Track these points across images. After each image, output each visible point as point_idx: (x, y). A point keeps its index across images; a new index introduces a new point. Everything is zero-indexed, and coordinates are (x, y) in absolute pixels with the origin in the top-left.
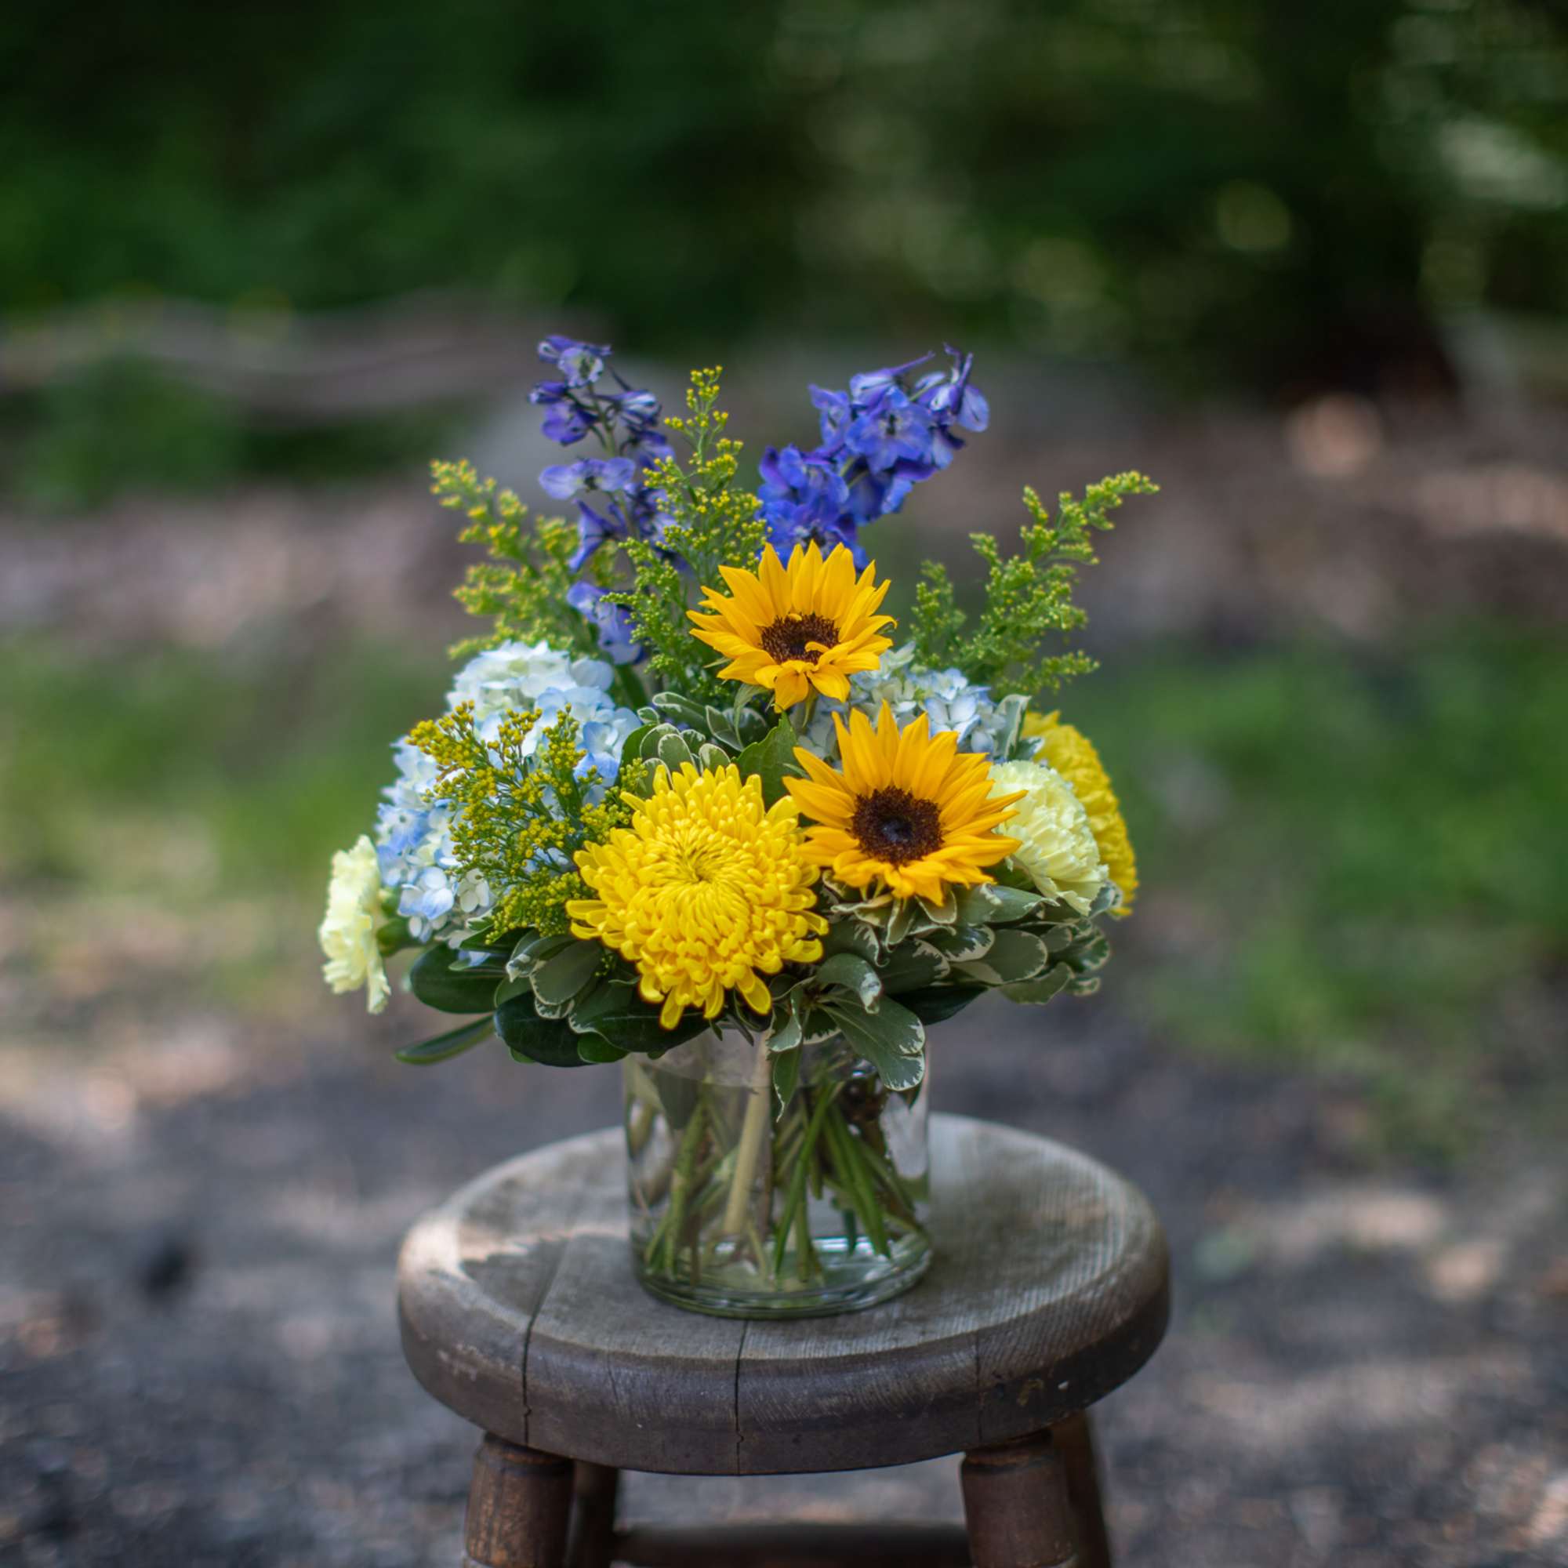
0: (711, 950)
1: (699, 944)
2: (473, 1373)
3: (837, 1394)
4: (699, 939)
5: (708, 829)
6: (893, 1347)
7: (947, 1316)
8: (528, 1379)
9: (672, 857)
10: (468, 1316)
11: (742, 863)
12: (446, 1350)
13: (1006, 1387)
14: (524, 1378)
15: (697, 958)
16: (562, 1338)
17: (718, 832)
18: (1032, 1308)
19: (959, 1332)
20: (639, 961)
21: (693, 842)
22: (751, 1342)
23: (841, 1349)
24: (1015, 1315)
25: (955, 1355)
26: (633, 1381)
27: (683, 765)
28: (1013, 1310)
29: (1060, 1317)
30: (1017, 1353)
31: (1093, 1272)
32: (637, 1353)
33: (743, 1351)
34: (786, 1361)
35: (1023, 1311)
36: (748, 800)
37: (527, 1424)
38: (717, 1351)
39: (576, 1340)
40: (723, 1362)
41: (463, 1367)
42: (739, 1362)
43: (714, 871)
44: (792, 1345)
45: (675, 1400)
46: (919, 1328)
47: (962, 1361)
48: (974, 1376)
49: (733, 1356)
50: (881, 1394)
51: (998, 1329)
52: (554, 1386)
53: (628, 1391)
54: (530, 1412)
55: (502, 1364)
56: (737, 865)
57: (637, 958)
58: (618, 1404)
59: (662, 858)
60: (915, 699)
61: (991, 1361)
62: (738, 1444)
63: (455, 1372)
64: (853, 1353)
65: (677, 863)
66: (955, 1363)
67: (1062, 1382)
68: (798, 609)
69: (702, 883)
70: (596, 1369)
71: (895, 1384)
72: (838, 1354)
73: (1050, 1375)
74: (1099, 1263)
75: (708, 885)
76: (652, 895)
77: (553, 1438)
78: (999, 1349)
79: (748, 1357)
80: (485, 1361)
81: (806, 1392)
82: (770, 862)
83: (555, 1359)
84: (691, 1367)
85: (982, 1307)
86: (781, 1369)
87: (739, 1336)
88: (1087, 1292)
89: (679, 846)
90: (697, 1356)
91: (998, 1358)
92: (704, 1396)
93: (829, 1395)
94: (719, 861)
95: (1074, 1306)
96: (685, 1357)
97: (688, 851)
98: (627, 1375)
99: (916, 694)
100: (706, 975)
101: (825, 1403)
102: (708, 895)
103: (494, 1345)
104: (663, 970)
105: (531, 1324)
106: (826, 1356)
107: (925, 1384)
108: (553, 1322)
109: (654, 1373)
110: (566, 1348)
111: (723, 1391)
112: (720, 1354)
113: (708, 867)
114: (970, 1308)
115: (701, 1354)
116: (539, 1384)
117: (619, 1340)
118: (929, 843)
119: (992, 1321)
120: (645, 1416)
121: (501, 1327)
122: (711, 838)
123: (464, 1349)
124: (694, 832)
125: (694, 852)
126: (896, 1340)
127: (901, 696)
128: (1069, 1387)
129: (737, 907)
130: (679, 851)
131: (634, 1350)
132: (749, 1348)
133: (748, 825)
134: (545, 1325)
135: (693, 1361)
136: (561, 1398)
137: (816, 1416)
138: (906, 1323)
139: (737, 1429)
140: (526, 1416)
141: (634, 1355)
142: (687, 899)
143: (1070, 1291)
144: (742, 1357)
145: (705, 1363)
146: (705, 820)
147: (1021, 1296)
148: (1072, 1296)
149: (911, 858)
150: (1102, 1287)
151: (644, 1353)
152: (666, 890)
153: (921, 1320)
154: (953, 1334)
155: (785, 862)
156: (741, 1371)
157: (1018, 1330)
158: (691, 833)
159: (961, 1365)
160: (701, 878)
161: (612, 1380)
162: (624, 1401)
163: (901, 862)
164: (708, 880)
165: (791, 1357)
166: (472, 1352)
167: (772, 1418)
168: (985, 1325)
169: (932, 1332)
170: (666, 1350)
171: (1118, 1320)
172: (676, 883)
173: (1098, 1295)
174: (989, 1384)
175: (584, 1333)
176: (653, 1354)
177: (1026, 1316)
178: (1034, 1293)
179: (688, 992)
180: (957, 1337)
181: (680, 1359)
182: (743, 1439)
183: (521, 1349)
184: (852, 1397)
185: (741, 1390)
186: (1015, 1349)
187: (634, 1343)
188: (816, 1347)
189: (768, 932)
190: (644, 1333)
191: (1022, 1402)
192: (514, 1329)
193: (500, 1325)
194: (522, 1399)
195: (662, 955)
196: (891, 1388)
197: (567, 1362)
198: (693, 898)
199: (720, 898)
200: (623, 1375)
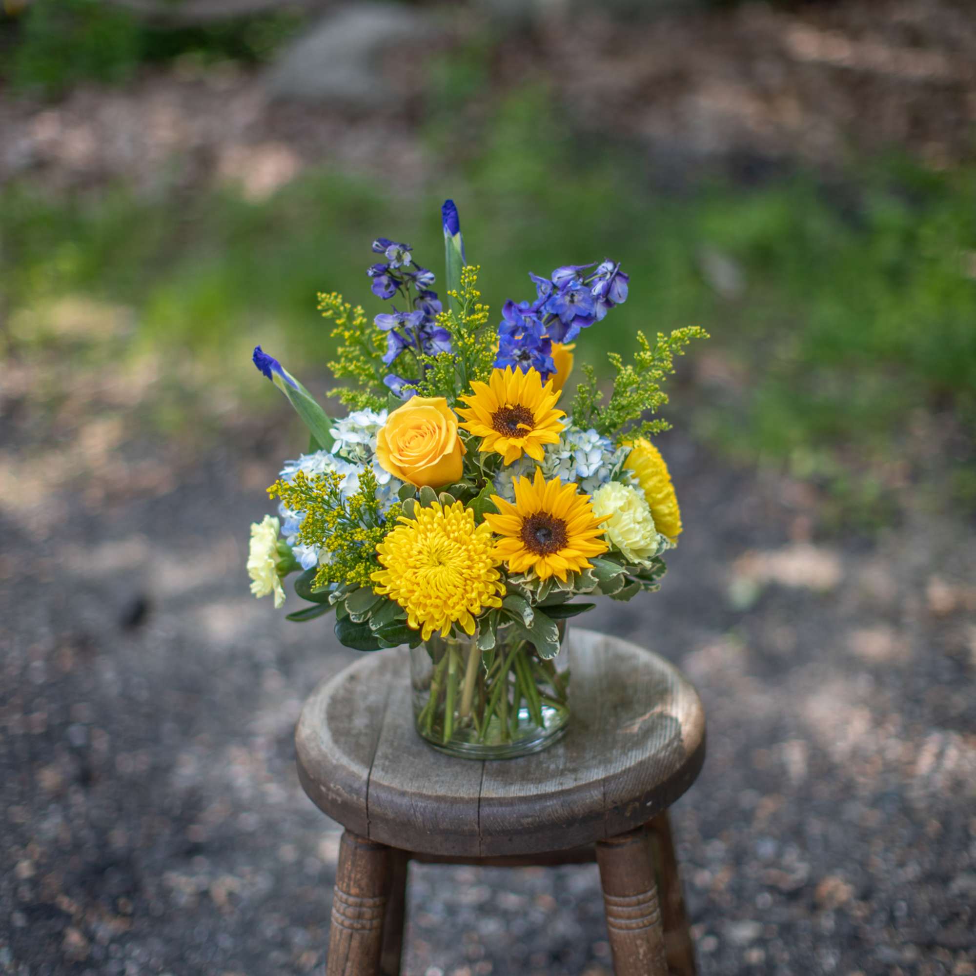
0: (445, 602)
1: (438, 600)
2: (339, 800)
3: (532, 816)
4: (438, 597)
5: (445, 538)
6: (560, 789)
7: (588, 768)
8: (369, 806)
9: (425, 553)
10: (336, 767)
11: (462, 557)
12: (325, 785)
13: (619, 808)
14: (367, 805)
15: (437, 607)
16: (386, 783)
17: (450, 540)
18: (633, 764)
19: (594, 779)
20: (406, 607)
21: (436, 546)
22: (485, 786)
23: (532, 790)
24: (623, 768)
25: (592, 792)
26: (424, 809)
27: (433, 503)
28: (622, 765)
29: (647, 768)
30: (625, 790)
31: (665, 739)
32: (426, 793)
33: (482, 792)
34: (504, 798)
35: (628, 766)
36: (467, 523)
37: (369, 827)
38: (468, 792)
39: (394, 785)
40: (471, 799)
41: (334, 796)
42: (480, 799)
43: (447, 561)
44: (507, 788)
45: (447, 820)
46: (573, 776)
47: (596, 796)
48: (602, 803)
49: (477, 796)
50: (554, 815)
51: (615, 777)
52: (383, 810)
53: (422, 814)
54: (370, 822)
55: (355, 797)
56: (459, 559)
57: (406, 605)
58: (417, 821)
59: (420, 552)
60: (570, 451)
61: (611, 795)
62: (480, 842)
63: (330, 798)
64: (539, 793)
65: (428, 556)
66: (592, 797)
67: (649, 802)
68: (510, 401)
69: (441, 566)
70: (405, 801)
71: (562, 810)
72: (531, 794)
73: (642, 800)
74: (668, 734)
75: (444, 568)
76: (415, 573)
77: (383, 836)
78: (615, 788)
79: (484, 796)
80: (346, 795)
81: (515, 816)
82: (476, 557)
83: (383, 795)
84: (455, 801)
85: (607, 762)
86: (501, 802)
87: (479, 782)
88: (661, 752)
89: (429, 547)
90: (457, 795)
91: (615, 793)
92: (462, 818)
93: (527, 817)
94: (450, 556)
95: (655, 761)
96: (451, 796)
97: (433, 550)
98: (421, 806)
99: (571, 447)
100: (441, 615)
101: (526, 821)
102: (443, 575)
103: (350, 786)
104: (419, 613)
105: (370, 774)
106: (525, 795)
107: (577, 809)
108: (381, 773)
109: (435, 805)
110: (389, 789)
111: (470, 814)
112: (469, 794)
113: (443, 559)
114: (600, 763)
115: (460, 794)
116: (375, 809)
117: (416, 785)
118: (561, 543)
119: (611, 772)
120: (431, 827)
121: (353, 776)
122: (446, 544)
123: (335, 787)
124: (437, 540)
125: (437, 551)
126: (561, 784)
127: (563, 449)
128: (653, 804)
129: (459, 582)
130: (429, 550)
131: (425, 792)
132: (485, 790)
133: (465, 537)
134: (378, 775)
135: (456, 798)
136: (387, 817)
137: (520, 828)
138: (566, 772)
139: (479, 835)
140: (368, 824)
141: (424, 794)
142: (432, 576)
143: (653, 752)
144: (481, 796)
145: (462, 799)
146: (444, 533)
147: (626, 754)
148: (654, 755)
149: (551, 552)
150: (669, 748)
151: (430, 793)
152: (422, 570)
153: (574, 771)
154: (591, 780)
155: (484, 557)
156: (481, 804)
157: (625, 777)
158: (436, 540)
159: (596, 798)
160: (440, 563)
161: (414, 809)
162: (420, 819)
163: (546, 554)
164: (444, 565)
165: (507, 796)
166: (338, 789)
167: (498, 829)
168: (608, 774)
169: (580, 779)
170: (441, 791)
171: (678, 766)
172: (427, 567)
173: (667, 753)
174: (610, 807)
175: (397, 780)
176: (435, 794)
177: (629, 769)
178: (634, 753)
179: (432, 625)
180: (594, 782)
181: (449, 797)
182: (482, 839)
183: (365, 789)
184: (539, 818)
185: (481, 814)
186: (623, 788)
187: (424, 787)
188: (520, 790)
189: (474, 595)
190: (429, 779)
191: (628, 814)
192: (360, 777)
193: (353, 775)
194: (366, 815)
195: (418, 605)
196: (559, 812)
197: (390, 797)
198: (435, 576)
199: (450, 577)
200: (419, 805)
